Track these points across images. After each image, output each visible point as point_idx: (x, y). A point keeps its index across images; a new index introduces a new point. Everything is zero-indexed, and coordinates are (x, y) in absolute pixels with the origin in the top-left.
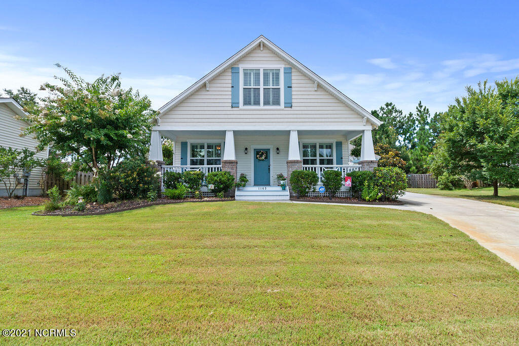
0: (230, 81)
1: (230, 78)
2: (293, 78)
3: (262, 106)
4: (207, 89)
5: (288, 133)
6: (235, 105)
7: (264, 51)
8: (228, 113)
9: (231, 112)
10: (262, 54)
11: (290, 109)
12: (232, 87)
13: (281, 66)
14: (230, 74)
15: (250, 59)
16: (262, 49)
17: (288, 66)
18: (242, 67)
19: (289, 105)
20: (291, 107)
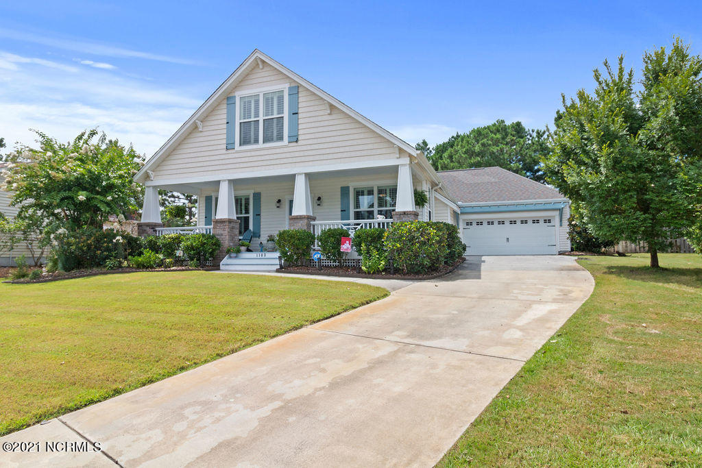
0: (225, 116)
1: (225, 111)
2: (300, 100)
3: (261, 145)
4: (200, 130)
5: (292, 178)
6: (230, 146)
7: (266, 69)
8: (222, 157)
9: (226, 157)
10: (262, 74)
11: (295, 144)
12: (227, 123)
13: (285, 87)
14: (225, 106)
15: (249, 82)
16: (261, 67)
17: (293, 85)
18: (238, 94)
19: (295, 139)
20: (297, 142)
